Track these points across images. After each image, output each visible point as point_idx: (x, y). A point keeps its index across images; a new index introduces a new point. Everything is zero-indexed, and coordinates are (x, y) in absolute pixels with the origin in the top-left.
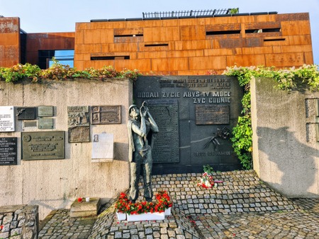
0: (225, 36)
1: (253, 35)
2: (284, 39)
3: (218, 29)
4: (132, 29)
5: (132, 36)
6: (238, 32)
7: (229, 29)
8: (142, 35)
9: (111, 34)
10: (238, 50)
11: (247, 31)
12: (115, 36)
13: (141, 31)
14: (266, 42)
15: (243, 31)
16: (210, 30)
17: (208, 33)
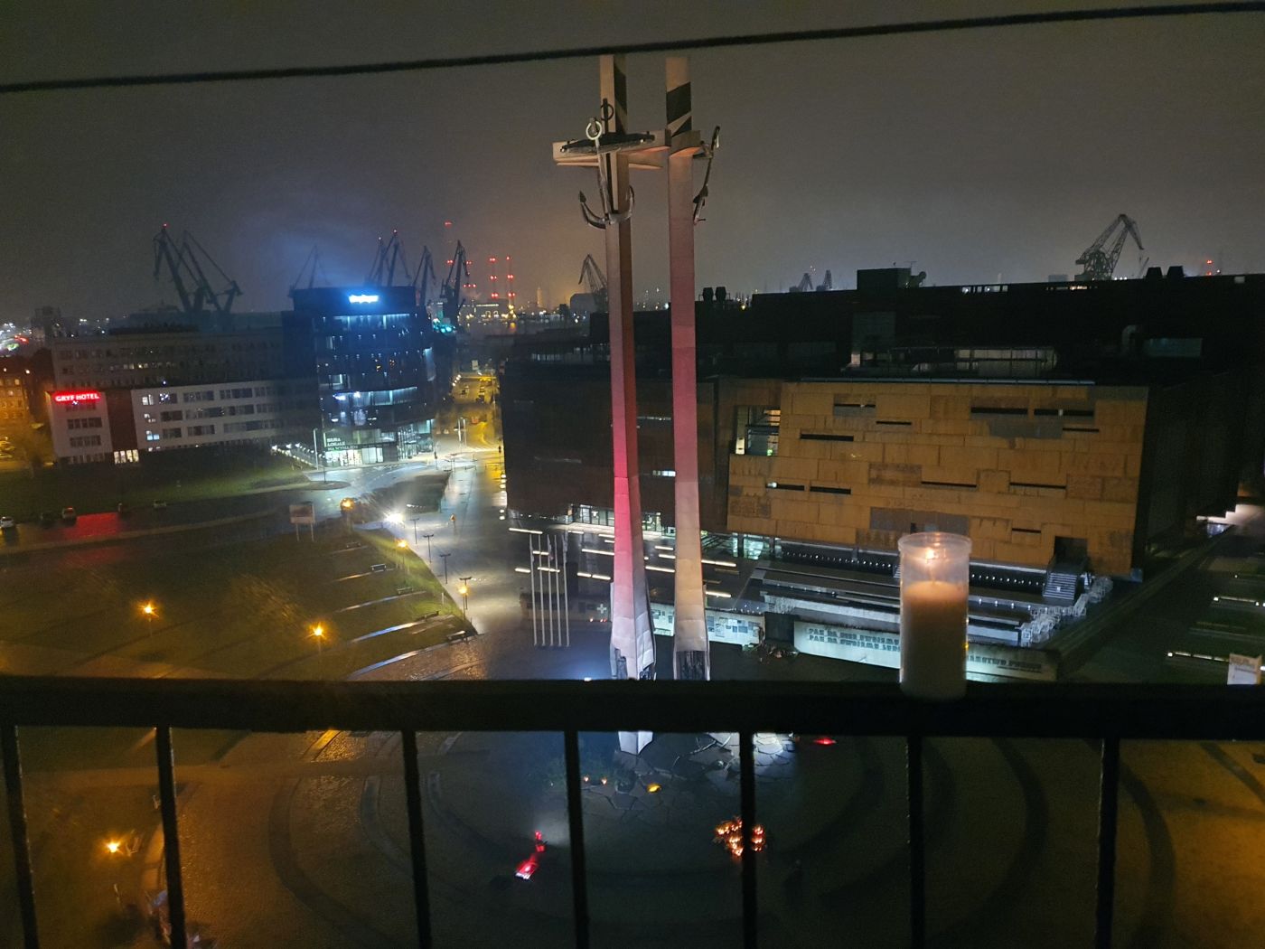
0: (1001, 417)
1: (1046, 418)
2: (1097, 431)
3: (990, 405)
4: (860, 395)
5: (859, 406)
6: (1024, 411)
7: (1010, 406)
8: (874, 406)
9: (831, 400)
10: (1018, 441)
11: (1037, 412)
12: (836, 405)
14: (1066, 433)
15: (1031, 412)
16: (977, 404)
17: (974, 410)
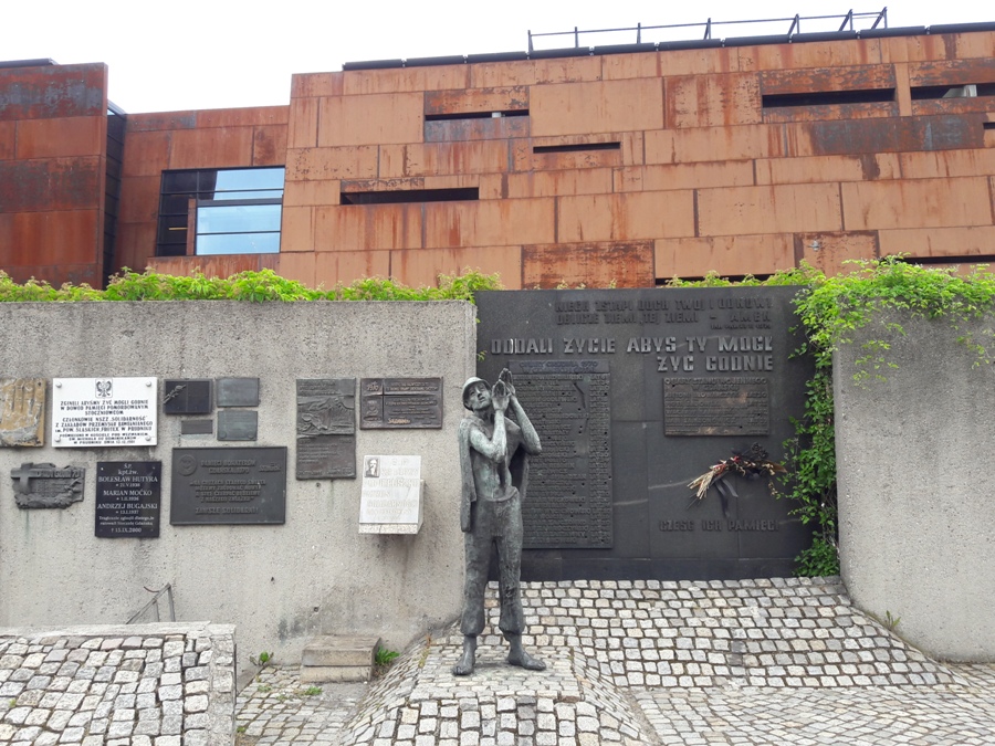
0: (835, 111)
1: (940, 105)
3: (808, 86)
4: (488, 91)
5: (488, 115)
6: (888, 95)
7: (851, 87)
8: (525, 113)
9: (416, 109)
10: (886, 162)
11: (918, 93)
12: (428, 118)
13: (520, 98)
15: (903, 94)
16: (775, 88)
17: (770, 101)
